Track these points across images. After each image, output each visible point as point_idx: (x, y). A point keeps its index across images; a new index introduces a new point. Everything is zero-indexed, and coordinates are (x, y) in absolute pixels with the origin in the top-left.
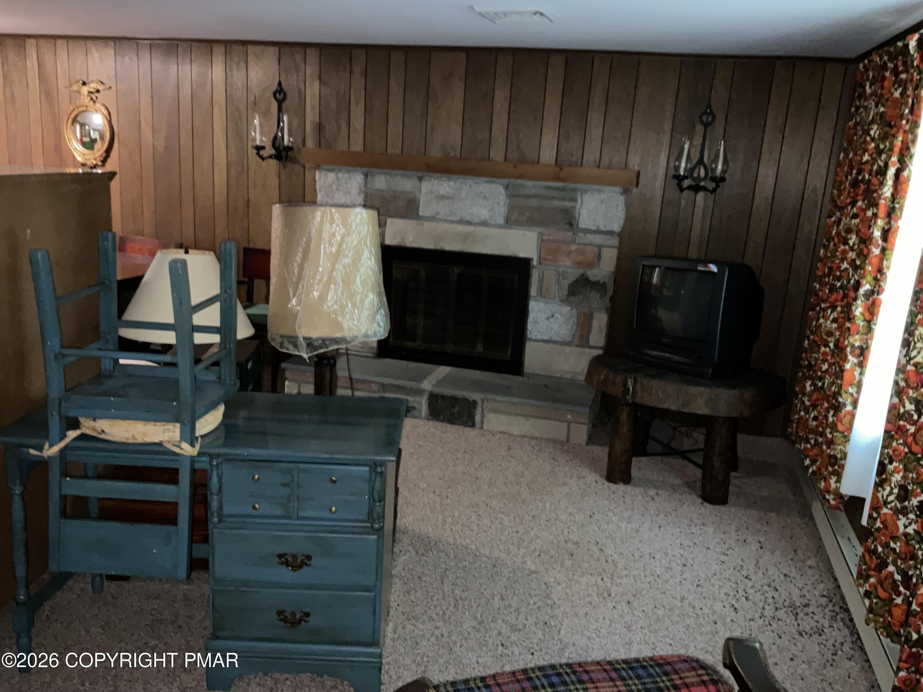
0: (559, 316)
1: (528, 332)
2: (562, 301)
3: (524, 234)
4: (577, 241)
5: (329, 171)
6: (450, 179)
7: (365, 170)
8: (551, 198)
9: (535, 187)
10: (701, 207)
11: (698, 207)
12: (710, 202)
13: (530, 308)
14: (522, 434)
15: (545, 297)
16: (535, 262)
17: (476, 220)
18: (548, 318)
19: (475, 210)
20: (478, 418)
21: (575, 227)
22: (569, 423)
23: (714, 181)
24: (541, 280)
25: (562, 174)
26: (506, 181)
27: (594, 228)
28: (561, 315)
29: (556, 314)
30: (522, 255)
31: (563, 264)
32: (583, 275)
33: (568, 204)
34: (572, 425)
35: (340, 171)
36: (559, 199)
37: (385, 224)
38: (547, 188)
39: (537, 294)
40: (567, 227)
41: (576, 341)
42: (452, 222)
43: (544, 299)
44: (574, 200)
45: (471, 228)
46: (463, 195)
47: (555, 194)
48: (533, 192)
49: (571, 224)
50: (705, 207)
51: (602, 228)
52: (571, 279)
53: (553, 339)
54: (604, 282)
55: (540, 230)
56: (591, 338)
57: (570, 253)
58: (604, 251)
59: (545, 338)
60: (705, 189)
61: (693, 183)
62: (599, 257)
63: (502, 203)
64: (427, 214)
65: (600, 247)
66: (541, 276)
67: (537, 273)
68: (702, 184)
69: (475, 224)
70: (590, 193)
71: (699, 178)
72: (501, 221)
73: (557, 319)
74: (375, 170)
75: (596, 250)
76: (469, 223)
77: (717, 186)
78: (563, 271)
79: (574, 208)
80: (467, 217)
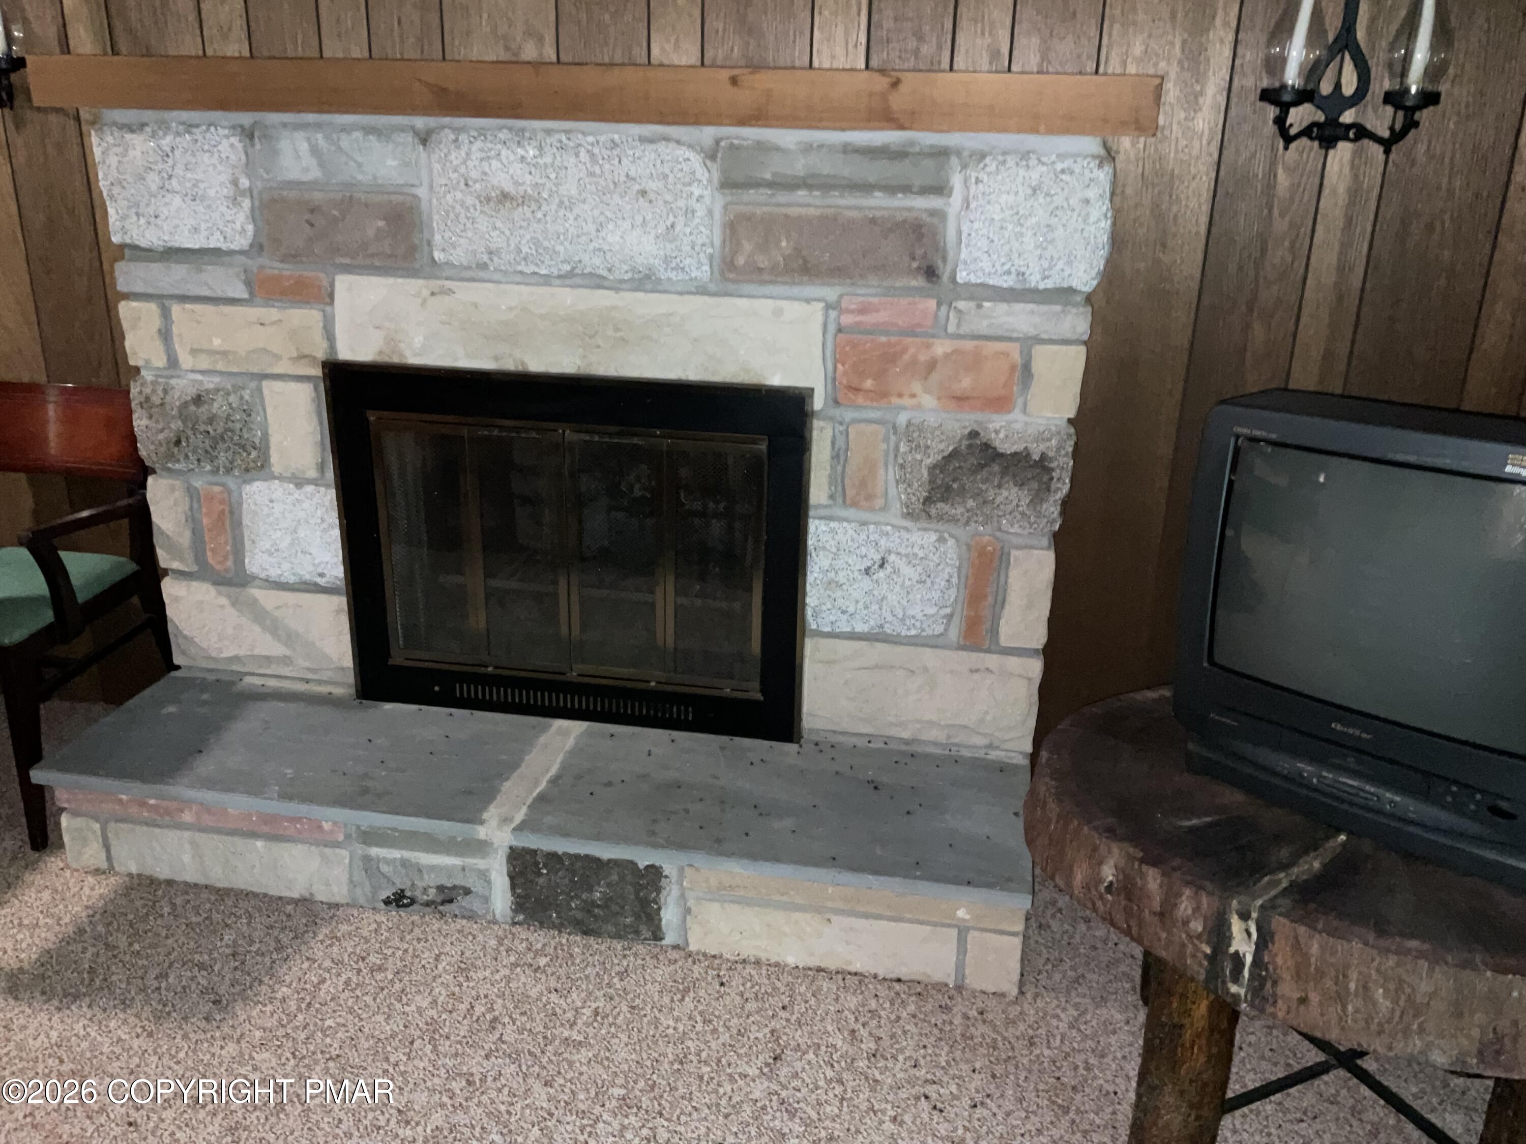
0: (901, 563)
1: (809, 612)
2: (909, 515)
3: (778, 312)
4: (951, 329)
5: (130, 128)
6: (521, 138)
7: (246, 118)
8: (866, 188)
9: (807, 148)
10: (1342, 196)
11: (1334, 192)
12: (1372, 177)
13: (811, 542)
14: (814, 962)
15: (855, 504)
16: (818, 403)
17: (622, 272)
18: (867, 571)
19: (612, 237)
20: (669, 915)
21: (945, 278)
22: (963, 932)
23: (1397, 107)
24: (839, 456)
25: (898, 101)
26: (708, 134)
27: (1007, 282)
28: (910, 558)
29: (892, 558)
30: (776, 380)
31: (907, 401)
32: (974, 434)
33: (921, 203)
34: (972, 936)
35: (164, 126)
36: (891, 189)
37: (331, 296)
38: (849, 150)
39: (832, 497)
40: (919, 282)
41: (954, 634)
42: (546, 280)
43: (851, 513)
44: (940, 189)
45: (604, 299)
46: (570, 188)
47: (873, 171)
48: (800, 167)
49: (931, 273)
50: (1355, 193)
51: (1035, 280)
52: (939, 449)
53: (888, 629)
54: (1043, 456)
55: (831, 293)
56: (1002, 622)
57: (932, 365)
58: (1042, 356)
59: (860, 628)
60: (1361, 133)
61: (1320, 117)
62: (1027, 370)
63: (701, 212)
64: (459, 256)
65: (1030, 342)
66: (840, 442)
67: (828, 433)
68: (1347, 117)
69: (617, 287)
70: (991, 164)
71: (1336, 101)
72: (703, 272)
73: (896, 571)
74: (273, 118)
75: (1014, 351)
76: (597, 282)
77: (1411, 124)
78: (909, 424)
79: (940, 215)
80: (594, 263)
